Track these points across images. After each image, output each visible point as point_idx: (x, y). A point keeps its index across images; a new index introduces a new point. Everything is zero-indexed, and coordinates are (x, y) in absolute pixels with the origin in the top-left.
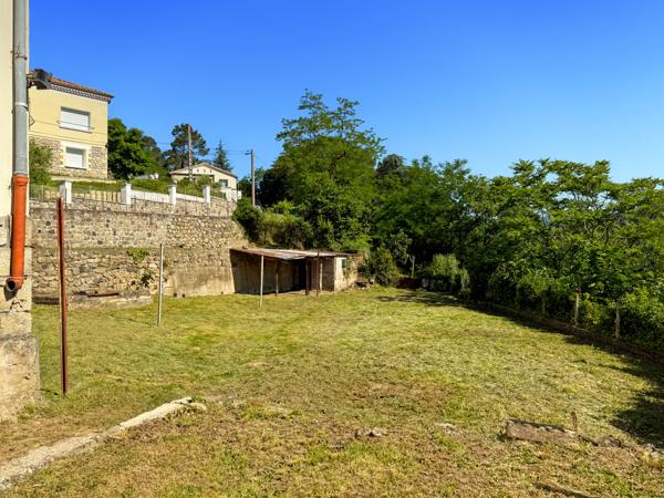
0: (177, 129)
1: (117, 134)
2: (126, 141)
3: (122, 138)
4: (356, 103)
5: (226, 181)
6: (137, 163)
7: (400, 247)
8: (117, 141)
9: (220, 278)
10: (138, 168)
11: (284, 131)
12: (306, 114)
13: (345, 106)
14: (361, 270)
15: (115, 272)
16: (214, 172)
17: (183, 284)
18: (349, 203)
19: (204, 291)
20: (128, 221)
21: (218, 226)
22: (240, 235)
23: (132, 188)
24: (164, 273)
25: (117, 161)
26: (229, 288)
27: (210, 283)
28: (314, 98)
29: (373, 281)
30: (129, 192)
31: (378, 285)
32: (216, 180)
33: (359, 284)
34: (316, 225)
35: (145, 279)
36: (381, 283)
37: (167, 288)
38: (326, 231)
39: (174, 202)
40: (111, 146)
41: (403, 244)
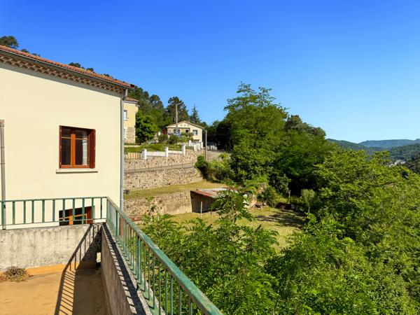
0: (171, 100)
1: (140, 120)
2: (144, 122)
3: (142, 121)
4: (270, 90)
5: (196, 131)
6: (150, 133)
7: (284, 184)
8: (140, 123)
9: (185, 205)
10: (150, 135)
11: (228, 105)
12: (241, 95)
13: (264, 91)
14: (259, 198)
15: (141, 207)
16: (190, 126)
17: (169, 209)
18: (256, 159)
19: (178, 212)
20: (145, 175)
21: (188, 171)
22: (199, 175)
23: (148, 151)
24: (161, 205)
25: (140, 133)
26: (189, 209)
27: (181, 208)
28: (246, 87)
29: (265, 204)
30: (146, 153)
31: (267, 206)
32: (191, 131)
33: (257, 206)
34: (237, 172)
35: (153, 209)
36: (270, 205)
37: (162, 212)
38: (242, 176)
39: (167, 155)
40: (137, 125)
41: (285, 182)
